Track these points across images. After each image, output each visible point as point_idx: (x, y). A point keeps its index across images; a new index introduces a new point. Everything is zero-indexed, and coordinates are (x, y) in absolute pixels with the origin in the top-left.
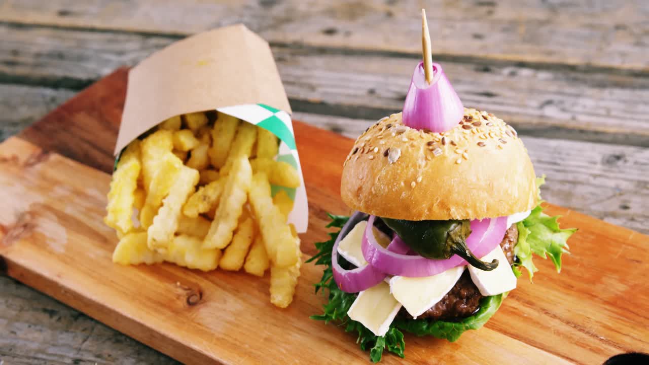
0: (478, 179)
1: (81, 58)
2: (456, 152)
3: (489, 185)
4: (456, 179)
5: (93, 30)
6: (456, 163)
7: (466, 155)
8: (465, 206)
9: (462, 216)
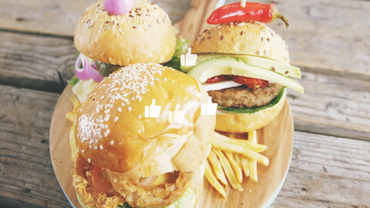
0: (126, 46)
1: (33, 60)
2: (118, 30)
3: (133, 50)
4: (114, 45)
5: (37, 34)
6: (116, 36)
7: (123, 33)
8: (117, 59)
9: (115, 63)
